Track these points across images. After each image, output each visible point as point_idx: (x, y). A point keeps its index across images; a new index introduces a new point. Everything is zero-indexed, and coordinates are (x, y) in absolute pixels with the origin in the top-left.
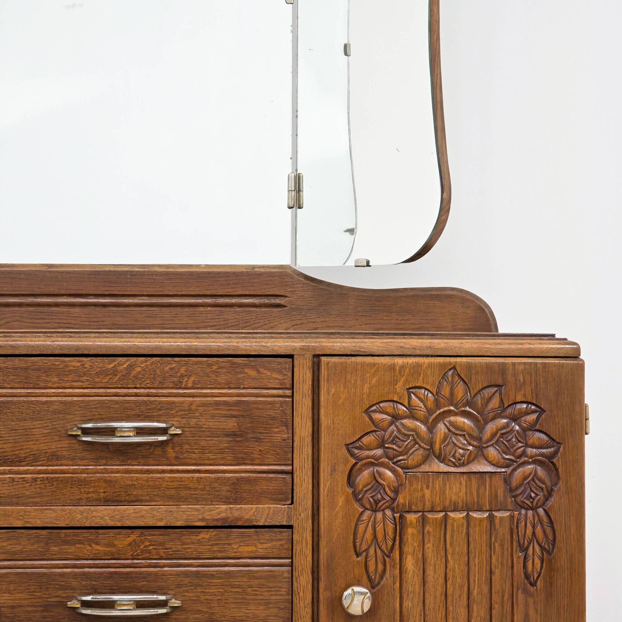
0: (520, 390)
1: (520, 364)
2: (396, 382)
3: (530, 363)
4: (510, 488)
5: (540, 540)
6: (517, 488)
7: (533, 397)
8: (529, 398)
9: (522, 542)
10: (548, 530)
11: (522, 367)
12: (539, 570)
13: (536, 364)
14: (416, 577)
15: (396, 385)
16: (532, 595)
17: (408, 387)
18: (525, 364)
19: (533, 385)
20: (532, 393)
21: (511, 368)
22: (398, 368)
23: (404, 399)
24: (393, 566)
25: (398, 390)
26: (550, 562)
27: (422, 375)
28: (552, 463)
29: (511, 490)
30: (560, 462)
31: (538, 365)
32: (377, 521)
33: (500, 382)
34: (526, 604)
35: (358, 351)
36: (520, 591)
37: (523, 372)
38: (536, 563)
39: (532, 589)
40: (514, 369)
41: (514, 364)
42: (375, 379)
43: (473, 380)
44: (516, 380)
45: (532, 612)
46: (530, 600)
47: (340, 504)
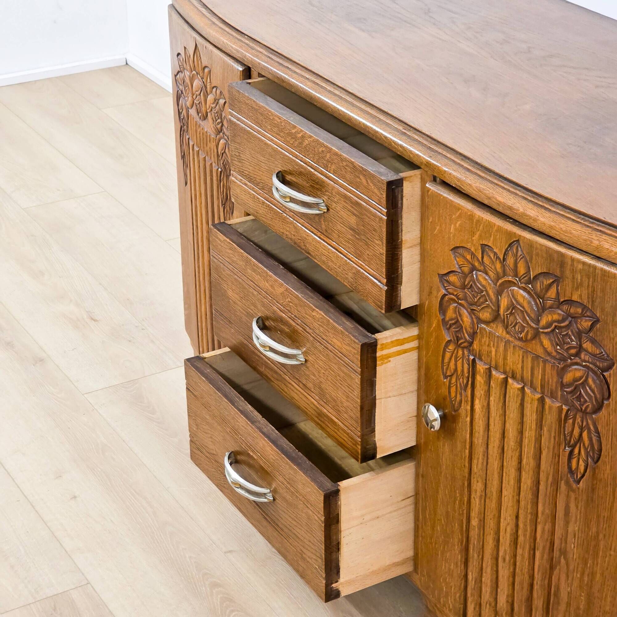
0: (577, 289)
1: (579, 261)
2: (473, 234)
3: (590, 265)
4: (562, 382)
5: (586, 445)
6: (568, 385)
7: (589, 302)
8: (585, 301)
9: (568, 438)
10: (594, 439)
11: (580, 266)
12: (582, 471)
13: (595, 268)
14: (481, 421)
15: (473, 237)
16: (574, 491)
17: (482, 243)
18: (584, 263)
19: (590, 289)
20: (588, 298)
21: (570, 263)
22: (475, 221)
23: (478, 253)
24: (466, 402)
25: (475, 241)
26: (594, 469)
27: (492, 236)
28: (604, 376)
29: (563, 386)
30: (612, 379)
31: (597, 271)
32: (458, 356)
33: (558, 273)
34: (568, 496)
35: (460, 186)
36: (563, 482)
37: (581, 271)
38: (580, 464)
39: (574, 486)
40: (572, 265)
41: (573, 259)
42: (459, 223)
43: (534, 261)
44: (574, 278)
45: (572, 506)
46: (573, 495)
47: (434, 325)
